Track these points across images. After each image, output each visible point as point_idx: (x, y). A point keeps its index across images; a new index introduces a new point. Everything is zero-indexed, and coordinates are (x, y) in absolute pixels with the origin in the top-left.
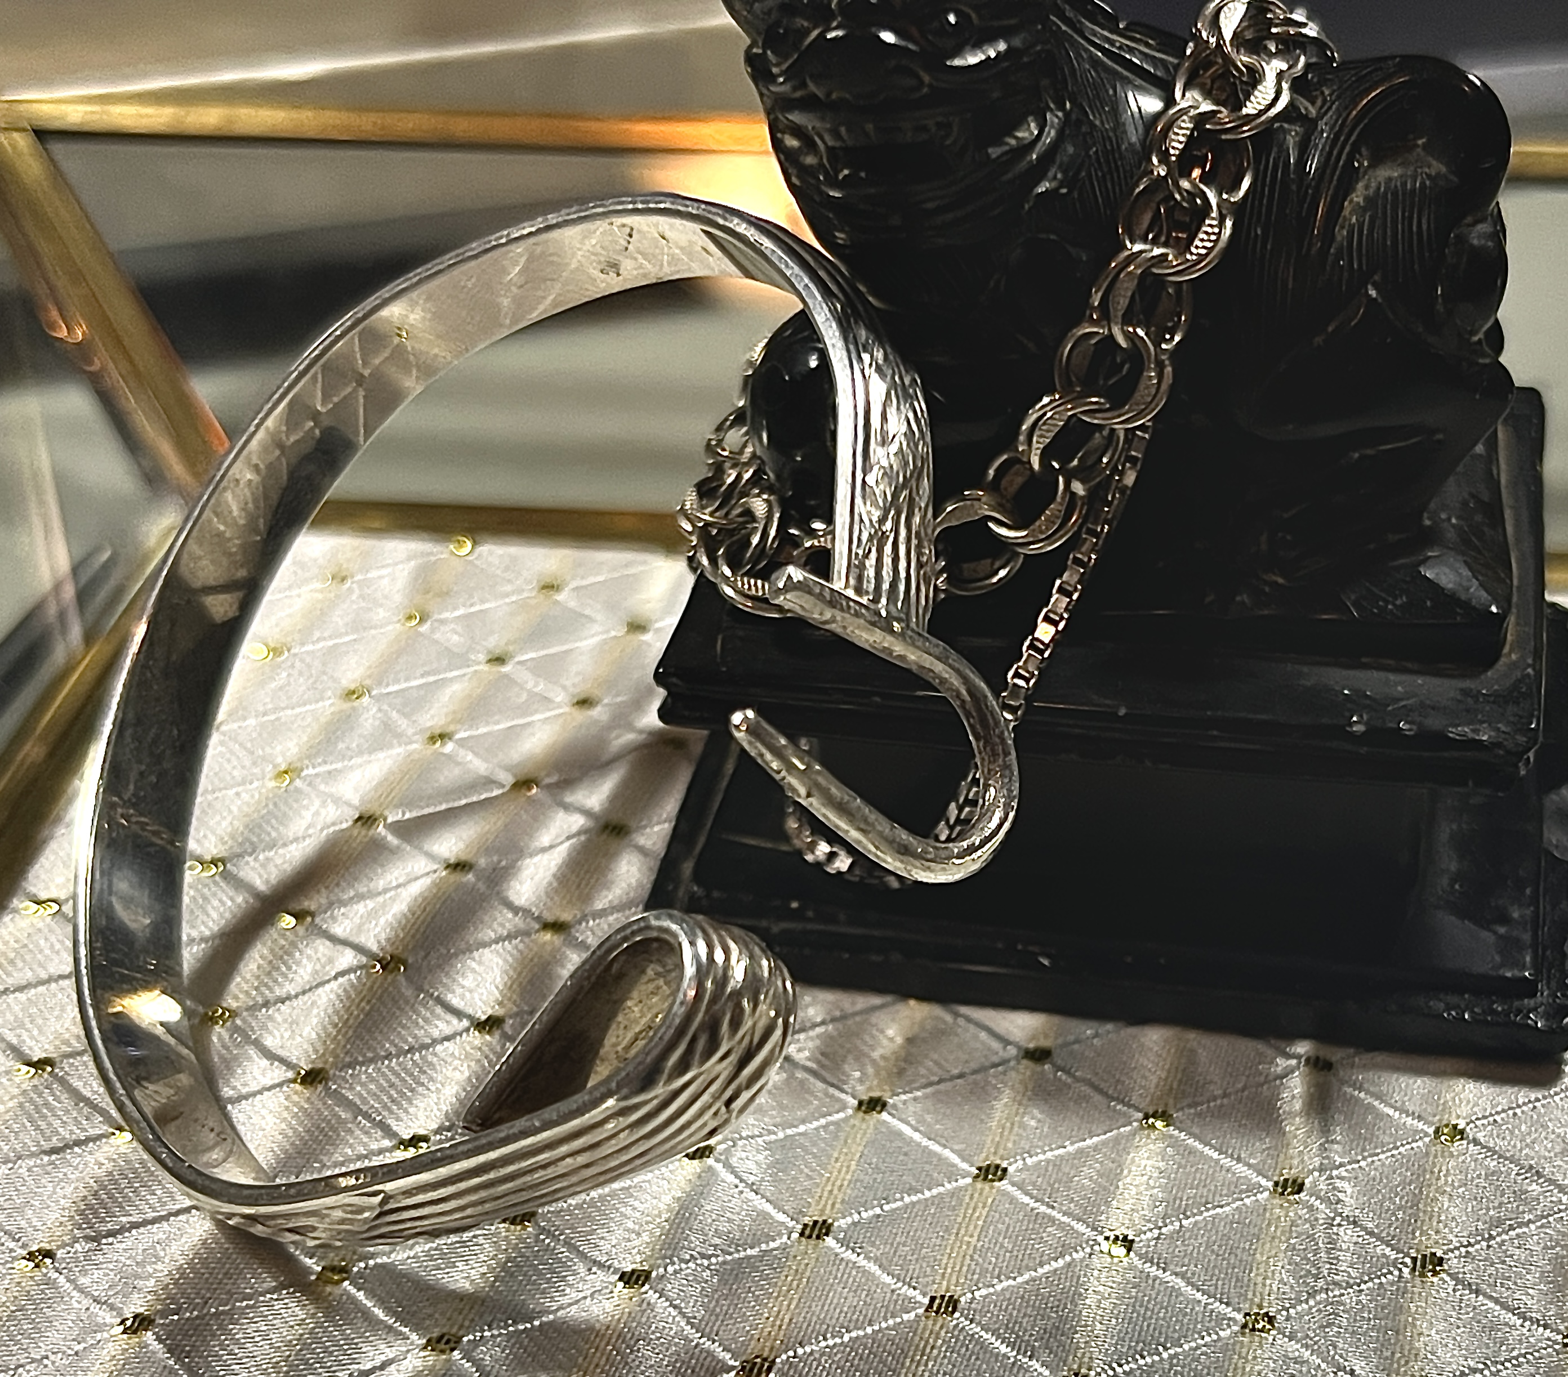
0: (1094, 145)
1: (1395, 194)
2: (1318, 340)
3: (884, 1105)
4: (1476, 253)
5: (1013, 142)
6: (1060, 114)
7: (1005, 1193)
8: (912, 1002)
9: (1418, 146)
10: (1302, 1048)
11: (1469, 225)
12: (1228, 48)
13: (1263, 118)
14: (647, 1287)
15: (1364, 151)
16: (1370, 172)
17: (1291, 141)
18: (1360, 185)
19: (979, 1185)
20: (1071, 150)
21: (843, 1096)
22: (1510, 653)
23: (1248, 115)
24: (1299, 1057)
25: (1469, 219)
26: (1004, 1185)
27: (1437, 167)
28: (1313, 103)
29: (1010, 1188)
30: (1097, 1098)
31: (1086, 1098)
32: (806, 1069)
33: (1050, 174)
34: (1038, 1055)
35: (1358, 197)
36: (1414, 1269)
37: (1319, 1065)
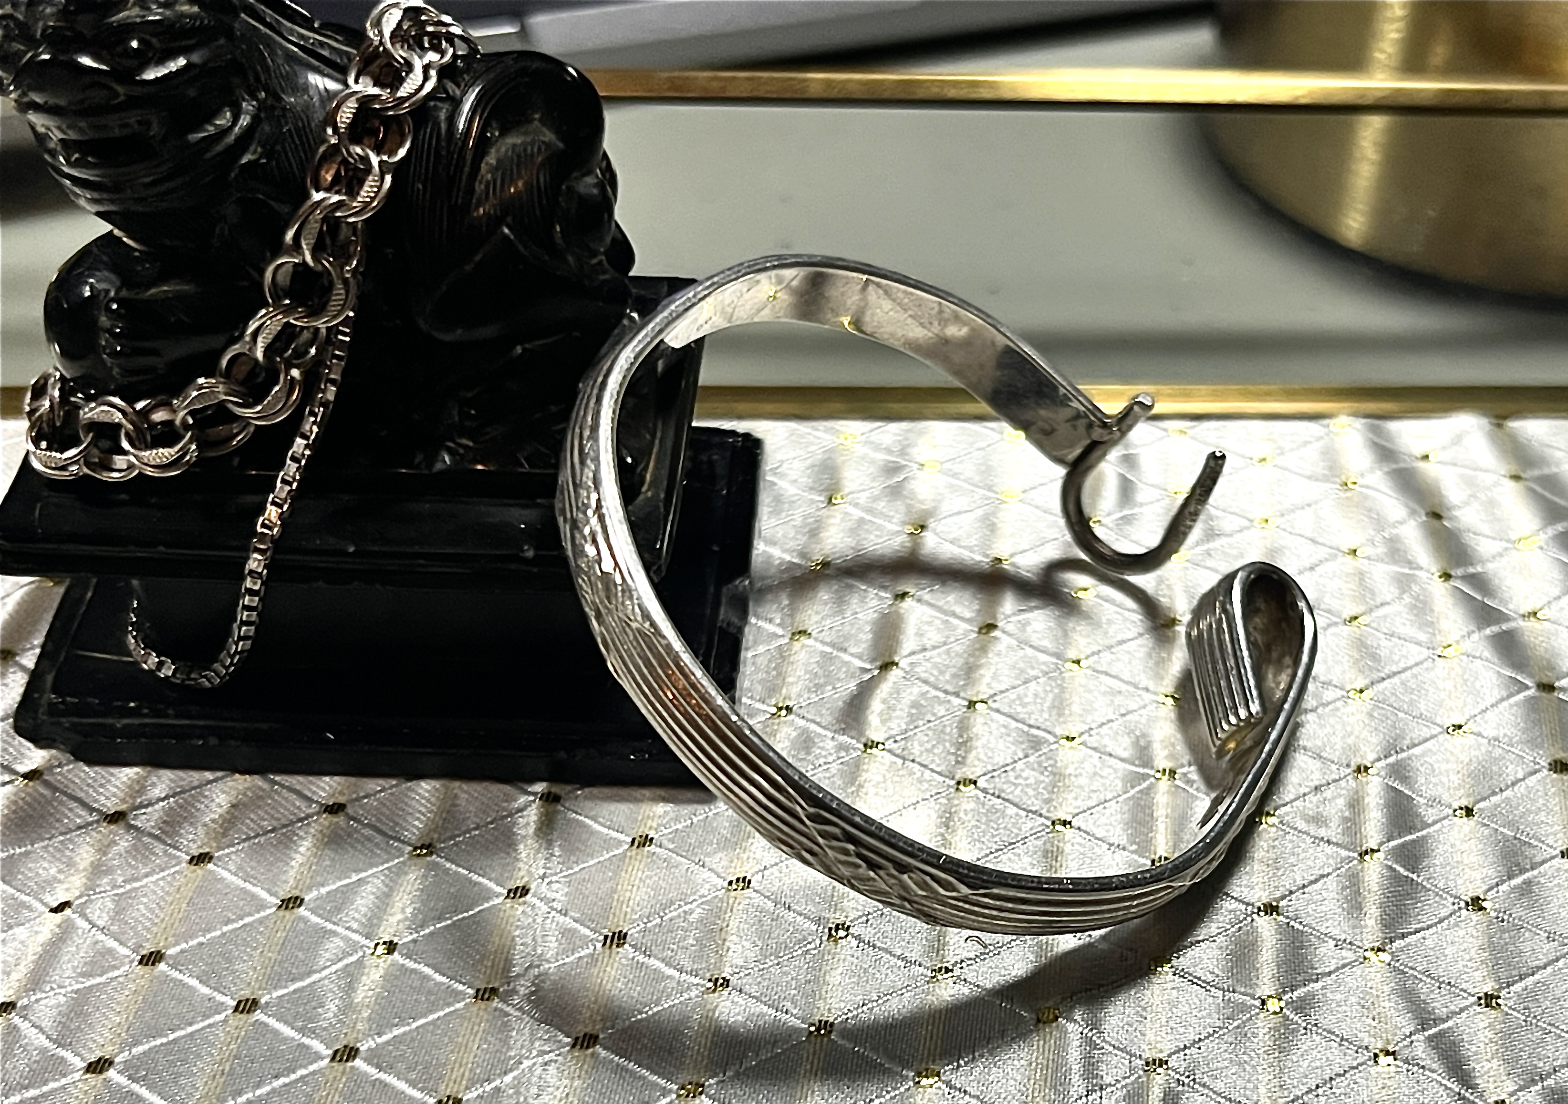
0: (287, 123)
1: (519, 156)
2: (468, 268)
3: (211, 858)
4: (583, 199)
5: (211, 128)
6: (254, 103)
7: (301, 918)
8: (237, 776)
9: (535, 119)
10: (539, 787)
11: (576, 178)
12: (389, 45)
13: (414, 99)
14: (13, 1014)
15: (494, 125)
16: (501, 140)
17: (443, 115)
18: (493, 150)
19: (281, 913)
20: (267, 128)
21: (179, 853)
22: (647, 491)
23: (401, 98)
24: (534, 794)
25: (575, 174)
26: (302, 911)
27: (549, 136)
28: (458, 86)
29: (307, 914)
30: (379, 838)
31: (369, 839)
32: (151, 835)
33: (252, 148)
34: (335, 809)
35: (491, 159)
36: (604, 944)
37: (549, 799)
